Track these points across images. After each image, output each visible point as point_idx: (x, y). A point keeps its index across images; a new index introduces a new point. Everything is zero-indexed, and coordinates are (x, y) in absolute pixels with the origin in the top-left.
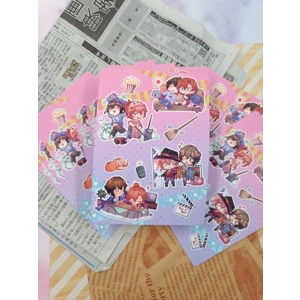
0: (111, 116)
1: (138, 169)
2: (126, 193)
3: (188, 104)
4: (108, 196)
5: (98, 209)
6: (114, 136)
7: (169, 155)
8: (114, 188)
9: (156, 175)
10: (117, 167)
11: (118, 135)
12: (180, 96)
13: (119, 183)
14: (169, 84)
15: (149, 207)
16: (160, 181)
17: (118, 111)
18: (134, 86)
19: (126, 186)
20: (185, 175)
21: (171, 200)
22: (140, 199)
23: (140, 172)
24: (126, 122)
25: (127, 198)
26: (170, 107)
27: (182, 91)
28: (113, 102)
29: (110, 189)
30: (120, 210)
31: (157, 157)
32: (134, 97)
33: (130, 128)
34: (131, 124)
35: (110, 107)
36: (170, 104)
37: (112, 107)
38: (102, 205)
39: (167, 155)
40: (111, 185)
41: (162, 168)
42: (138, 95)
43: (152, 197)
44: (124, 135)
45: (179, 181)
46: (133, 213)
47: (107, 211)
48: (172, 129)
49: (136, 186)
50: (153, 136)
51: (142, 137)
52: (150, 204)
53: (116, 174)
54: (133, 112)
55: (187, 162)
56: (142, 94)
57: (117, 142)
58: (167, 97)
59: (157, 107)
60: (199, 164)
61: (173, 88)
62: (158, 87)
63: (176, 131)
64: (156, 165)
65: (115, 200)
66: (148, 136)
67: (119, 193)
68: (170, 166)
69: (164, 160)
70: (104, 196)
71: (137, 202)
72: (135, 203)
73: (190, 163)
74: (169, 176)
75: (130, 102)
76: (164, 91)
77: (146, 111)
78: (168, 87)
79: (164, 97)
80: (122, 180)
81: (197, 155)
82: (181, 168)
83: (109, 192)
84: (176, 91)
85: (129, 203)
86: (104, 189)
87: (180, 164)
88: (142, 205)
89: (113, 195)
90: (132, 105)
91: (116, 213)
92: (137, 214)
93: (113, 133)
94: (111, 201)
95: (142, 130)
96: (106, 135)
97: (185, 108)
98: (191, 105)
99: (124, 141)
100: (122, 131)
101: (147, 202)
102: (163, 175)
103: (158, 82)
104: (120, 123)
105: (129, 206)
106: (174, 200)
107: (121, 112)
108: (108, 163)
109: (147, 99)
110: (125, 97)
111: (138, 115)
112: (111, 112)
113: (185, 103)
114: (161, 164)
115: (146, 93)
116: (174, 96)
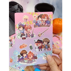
0: (20, 31)
1: (30, 47)
2: (27, 55)
3: (45, 24)
4: (21, 57)
5: (18, 62)
6: (22, 37)
7: (39, 41)
8: (23, 54)
9: (36, 48)
10: (24, 47)
11: (23, 37)
12: (43, 22)
13: (25, 52)
14: (39, 17)
15: (35, 59)
16: (37, 50)
17: (22, 29)
18: (27, 19)
19: (27, 52)
20: (45, 47)
21: (41, 55)
22: (32, 56)
23: (31, 48)
24: (25, 32)
25: (27, 57)
26: (39, 26)
27: (43, 20)
28: (20, 26)
29: (22, 54)
30: (26, 61)
31: (36, 42)
32: (27, 23)
33: (27, 34)
34: (27, 33)
35: (19, 27)
36: (39, 25)
37: (20, 27)
38: (20, 60)
39: (39, 42)
40: (22, 53)
41: (38, 46)
42: (28, 22)
43: (35, 55)
44: (25, 37)
45: (43, 49)
46: (30, 61)
47: (21, 62)
48: (40, 33)
49: (30, 52)
50: (34, 36)
51: (31, 36)
52: (35, 57)
53: (23, 49)
54: (27, 29)
55: (45, 43)
56: (29, 22)
57: (23, 39)
58: (38, 22)
59: (35, 26)
60: (49, 44)
61: (40, 19)
62: (35, 19)
63: (41, 34)
64: (36, 45)
65: (24, 58)
66: (32, 36)
67: (25, 55)
68: (40, 45)
69: (38, 43)
70: (20, 57)
71: (31, 58)
72: (30, 58)
73: (46, 44)
74: (40, 48)
75: (26, 25)
76: (37, 20)
77: (31, 28)
78: (38, 18)
79: (37, 22)
80: (25, 51)
81: (49, 41)
82: (44, 45)
83: (21, 55)
84: (41, 20)
85: (28, 58)
86: (20, 54)
87: (43, 44)
88: (33, 58)
89: (23, 56)
90: (26, 26)
91: (24, 62)
92: (32, 62)
93: (21, 36)
94: (22, 58)
95: (31, 34)
96: (19, 37)
97: (44, 26)
98: (46, 24)
99: (25, 38)
100: (24, 35)
101: (34, 57)
102: (38, 48)
103: (35, 17)
104: (23, 33)
105: (29, 59)
106: (42, 55)
107: (23, 29)
108: (21, 46)
109: (31, 23)
110: (24, 23)
111: (29, 29)
112: (20, 29)
113: (44, 24)
114: (37, 45)
115: (31, 21)
116: (41, 22)
